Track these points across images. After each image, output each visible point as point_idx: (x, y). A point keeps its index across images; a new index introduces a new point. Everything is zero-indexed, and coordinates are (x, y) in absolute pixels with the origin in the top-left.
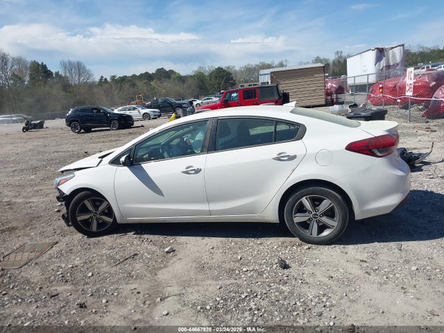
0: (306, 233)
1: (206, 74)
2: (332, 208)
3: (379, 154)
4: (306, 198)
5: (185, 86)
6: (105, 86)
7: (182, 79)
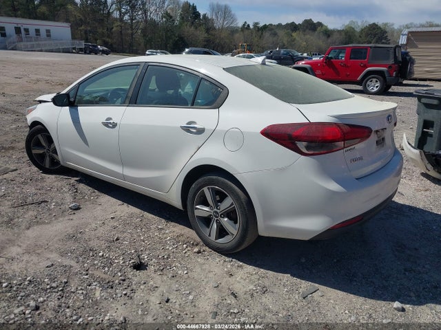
0: (206, 231)
1: (358, 30)
2: (234, 211)
3: (305, 151)
4: (208, 188)
5: (329, 41)
6: (247, 32)
7: (328, 33)
